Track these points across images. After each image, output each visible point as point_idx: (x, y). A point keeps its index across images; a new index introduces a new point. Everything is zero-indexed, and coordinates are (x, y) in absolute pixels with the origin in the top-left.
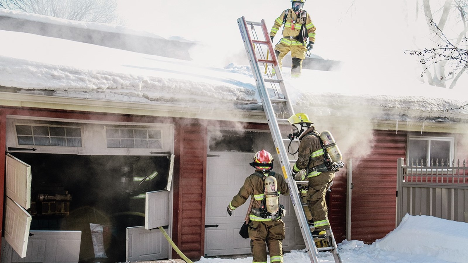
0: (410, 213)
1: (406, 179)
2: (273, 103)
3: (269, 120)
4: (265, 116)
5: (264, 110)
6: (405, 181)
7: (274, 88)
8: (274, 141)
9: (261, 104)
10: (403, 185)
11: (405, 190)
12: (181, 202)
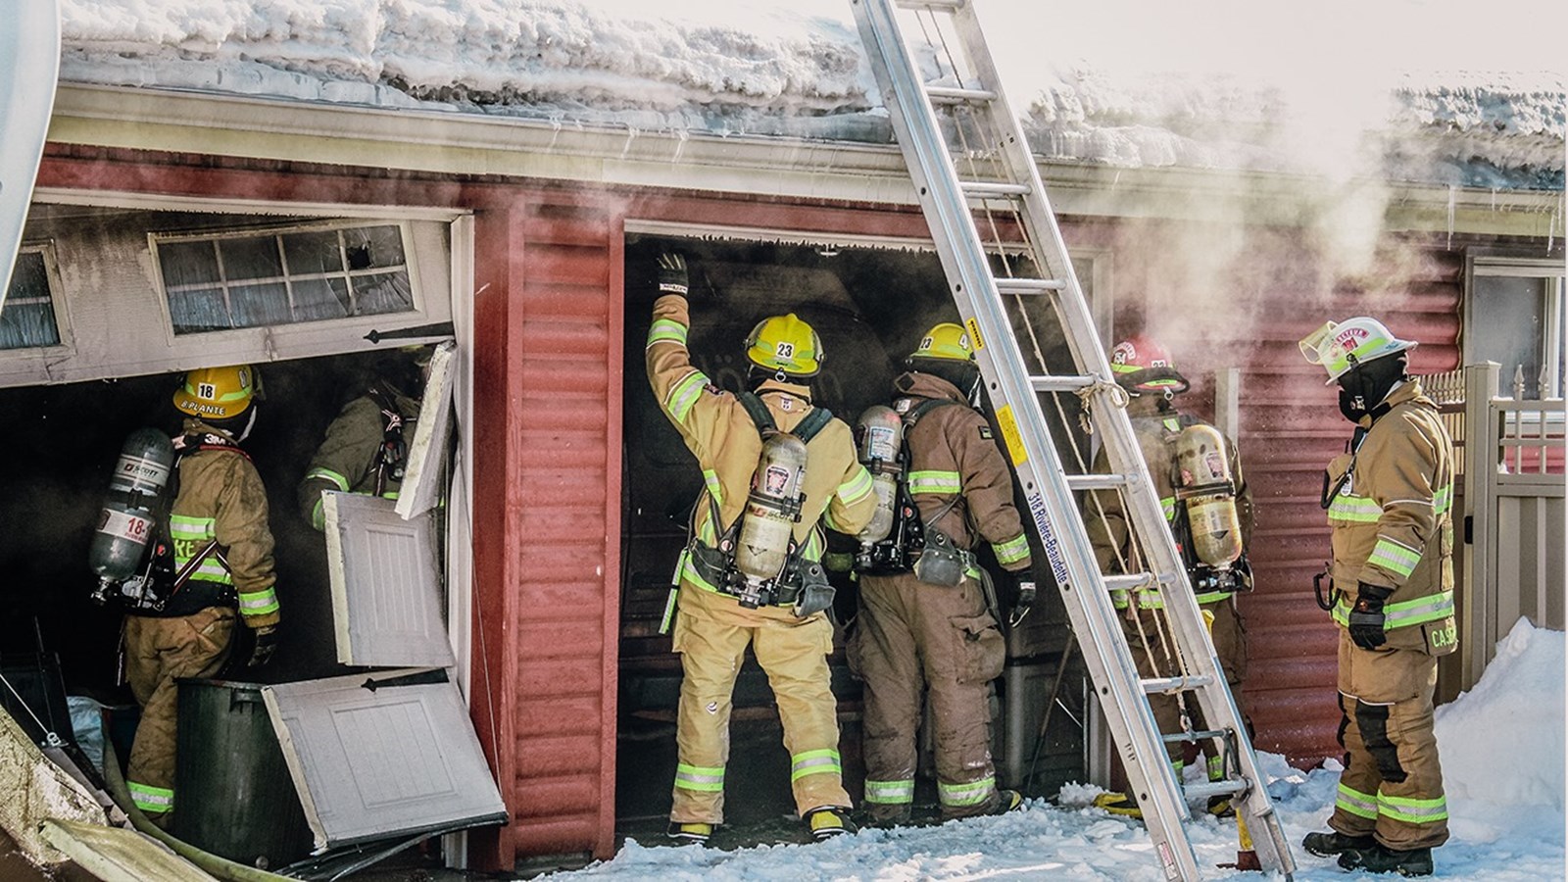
0: (1536, 617)
1: (1513, 459)
2: (937, 105)
3: (924, 191)
4: (907, 171)
5: (899, 140)
6: (1511, 469)
7: (935, 40)
8: (953, 289)
9: (882, 112)
10: (1497, 490)
11: (1510, 512)
12: (516, 582)
